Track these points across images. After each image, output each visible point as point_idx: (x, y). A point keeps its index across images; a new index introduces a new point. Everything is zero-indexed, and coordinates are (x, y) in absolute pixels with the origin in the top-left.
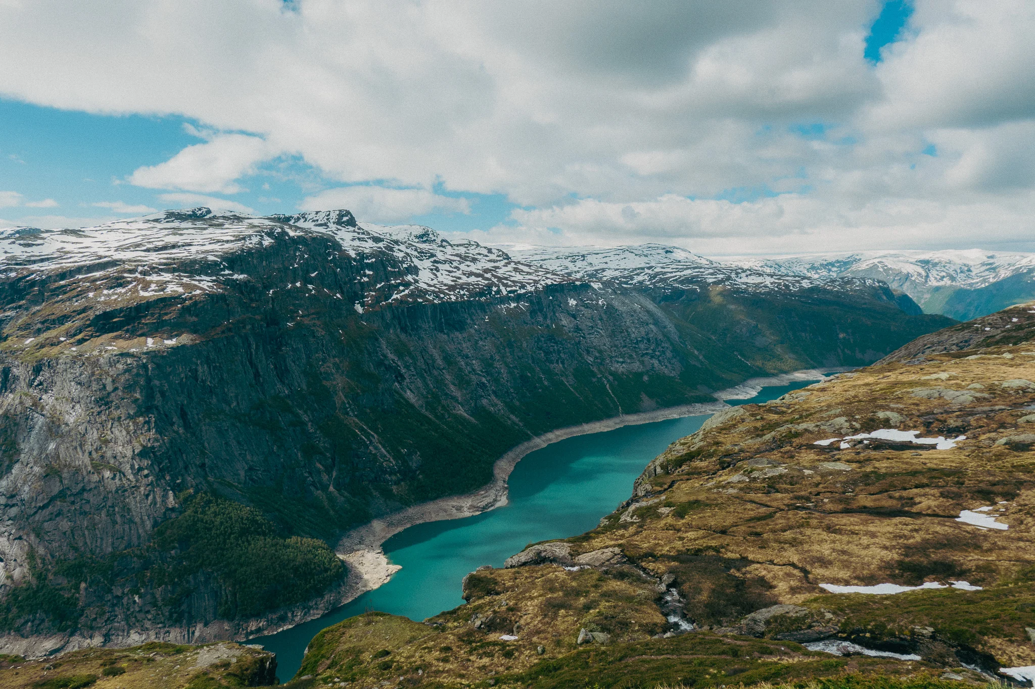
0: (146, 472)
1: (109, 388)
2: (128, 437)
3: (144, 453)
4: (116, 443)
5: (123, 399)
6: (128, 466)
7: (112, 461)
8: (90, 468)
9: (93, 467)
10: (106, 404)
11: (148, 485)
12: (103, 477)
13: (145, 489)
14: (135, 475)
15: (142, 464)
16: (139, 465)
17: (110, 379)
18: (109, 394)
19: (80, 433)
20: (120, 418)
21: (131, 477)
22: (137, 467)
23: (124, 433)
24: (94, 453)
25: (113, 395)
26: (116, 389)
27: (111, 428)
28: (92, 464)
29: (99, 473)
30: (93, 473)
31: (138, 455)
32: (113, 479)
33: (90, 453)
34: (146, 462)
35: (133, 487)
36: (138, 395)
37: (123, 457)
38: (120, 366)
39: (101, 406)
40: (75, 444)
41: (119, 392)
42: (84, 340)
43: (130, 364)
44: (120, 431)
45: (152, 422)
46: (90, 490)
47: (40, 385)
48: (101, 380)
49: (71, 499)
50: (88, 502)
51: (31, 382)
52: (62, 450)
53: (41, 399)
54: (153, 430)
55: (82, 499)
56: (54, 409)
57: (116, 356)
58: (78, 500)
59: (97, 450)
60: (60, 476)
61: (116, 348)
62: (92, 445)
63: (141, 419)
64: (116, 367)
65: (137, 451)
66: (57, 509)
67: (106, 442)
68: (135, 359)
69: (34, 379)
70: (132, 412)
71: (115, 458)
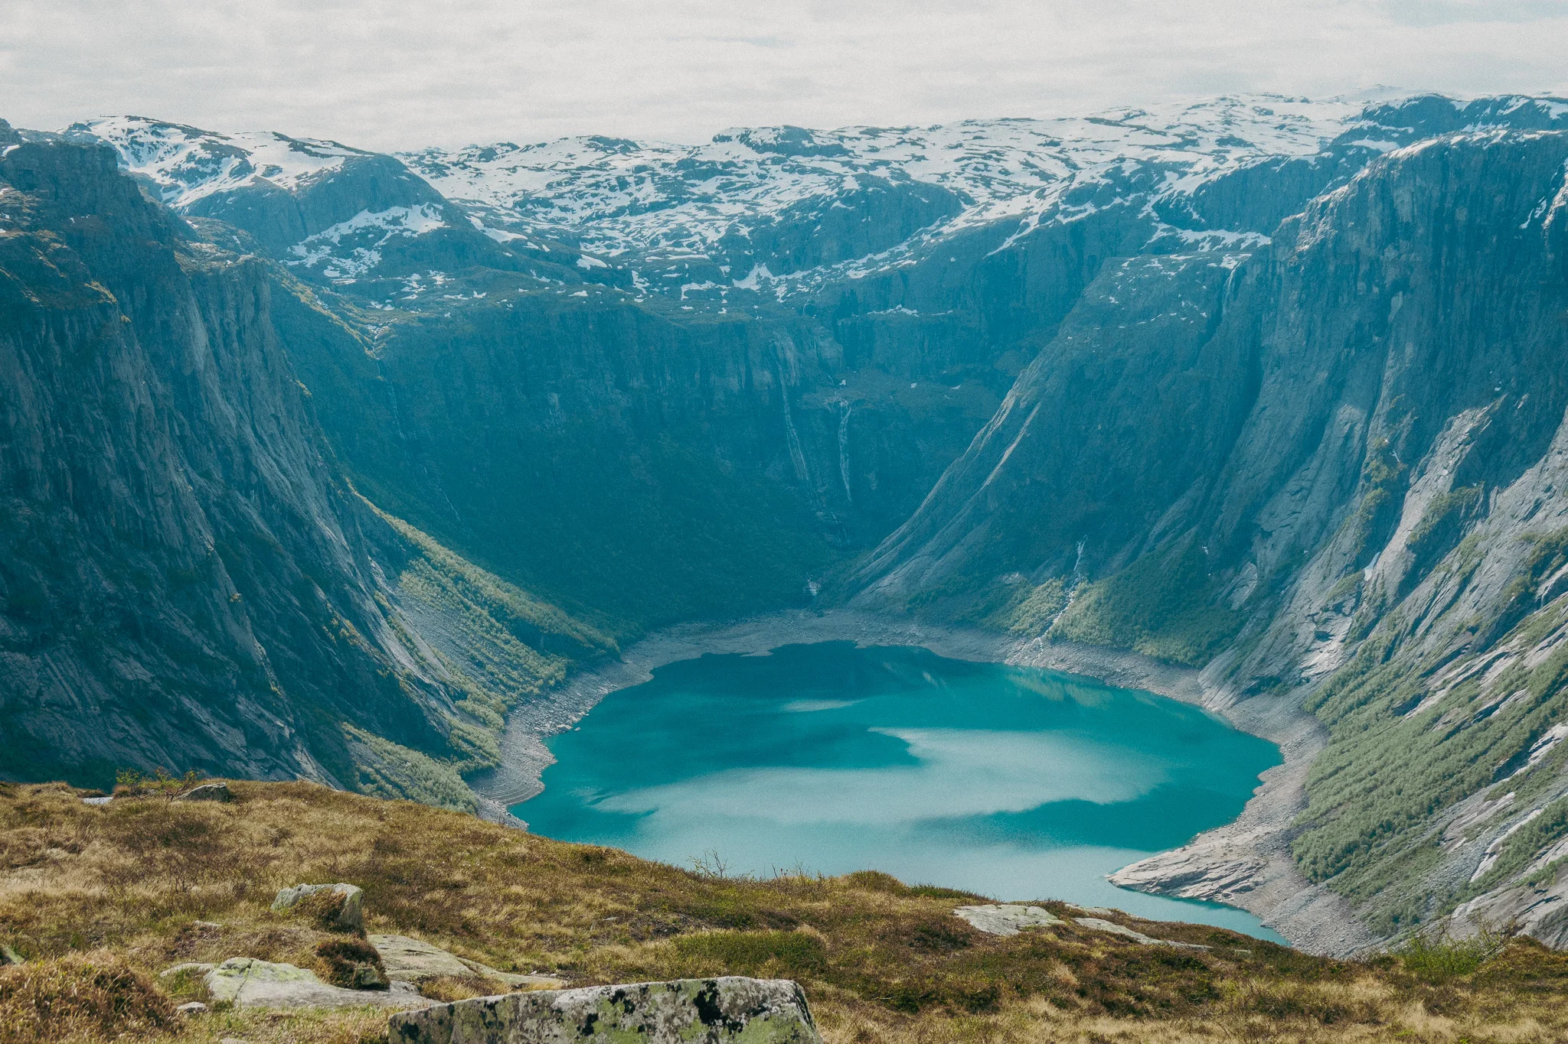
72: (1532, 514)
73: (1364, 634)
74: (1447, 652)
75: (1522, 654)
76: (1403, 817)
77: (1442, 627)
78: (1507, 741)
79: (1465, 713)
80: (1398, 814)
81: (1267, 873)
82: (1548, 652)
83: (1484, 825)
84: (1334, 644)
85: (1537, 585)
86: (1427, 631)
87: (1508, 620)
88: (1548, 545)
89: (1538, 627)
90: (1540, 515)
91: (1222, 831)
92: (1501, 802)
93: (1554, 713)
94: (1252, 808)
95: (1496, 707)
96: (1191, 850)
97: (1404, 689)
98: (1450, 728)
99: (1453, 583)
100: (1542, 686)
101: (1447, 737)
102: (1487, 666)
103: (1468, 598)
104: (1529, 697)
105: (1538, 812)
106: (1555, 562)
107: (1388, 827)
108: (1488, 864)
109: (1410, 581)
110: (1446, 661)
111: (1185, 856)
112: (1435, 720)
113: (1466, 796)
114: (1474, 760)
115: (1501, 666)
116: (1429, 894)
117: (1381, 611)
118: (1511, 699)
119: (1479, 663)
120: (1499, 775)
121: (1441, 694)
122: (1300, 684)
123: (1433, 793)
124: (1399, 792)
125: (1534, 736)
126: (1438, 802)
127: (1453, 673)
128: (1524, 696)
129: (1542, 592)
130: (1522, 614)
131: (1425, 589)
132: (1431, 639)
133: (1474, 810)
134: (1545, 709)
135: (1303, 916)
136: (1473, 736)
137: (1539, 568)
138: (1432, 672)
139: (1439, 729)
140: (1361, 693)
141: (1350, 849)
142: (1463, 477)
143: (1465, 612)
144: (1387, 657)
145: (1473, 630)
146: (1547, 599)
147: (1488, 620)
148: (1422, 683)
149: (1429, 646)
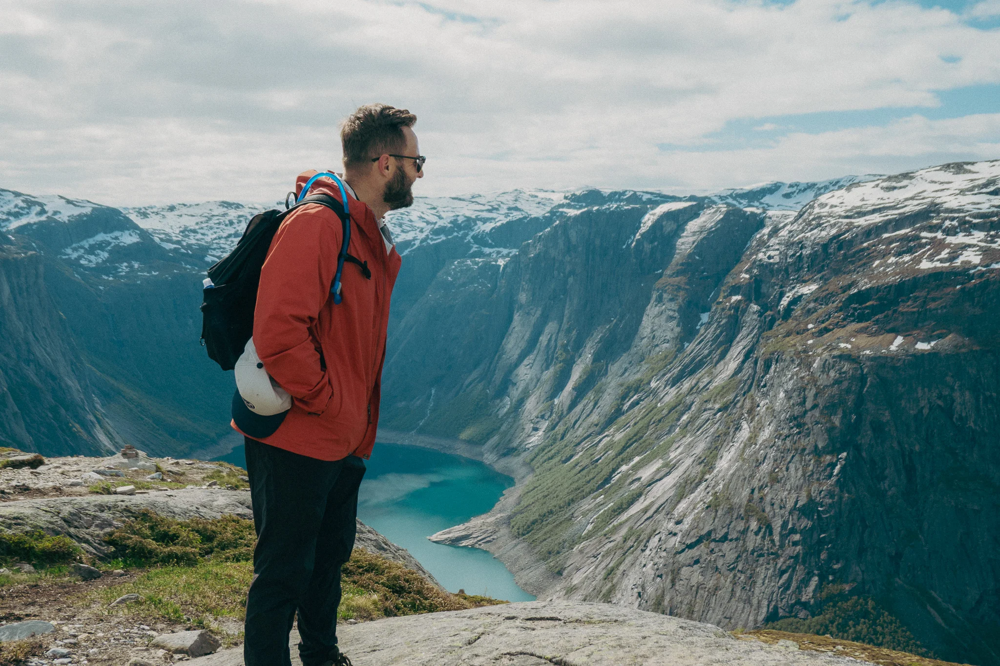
0: (797, 537)
1: (809, 404)
2: (802, 481)
3: (808, 509)
4: (785, 484)
5: (817, 423)
6: (780, 522)
7: (768, 509)
8: (742, 511)
9: (746, 511)
10: (799, 426)
11: (791, 557)
12: (749, 527)
13: (784, 562)
14: (783, 537)
15: (798, 525)
16: (794, 524)
17: (813, 391)
18: (806, 412)
19: (758, 460)
20: (804, 450)
21: (777, 538)
22: (790, 526)
23: (800, 473)
24: (756, 491)
25: (809, 414)
26: (815, 406)
27: (790, 462)
28: (747, 506)
29: (747, 521)
30: (742, 519)
31: (799, 509)
32: (757, 534)
33: (753, 491)
34: (805, 523)
35: (772, 554)
36: (837, 421)
37: (781, 508)
38: (832, 374)
39: (792, 428)
40: (747, 474)
41: (816, 412)
42: (827, 330)
43: (844, 373)
44: (797, 470)
45: (838, 467)
46: (731, 540)
47: (765, 386)
48: (804, 390)
49: (713, 545)
50: (724, 556)
51: (760, 381)
52: (735, 478)
53: (758, 406)
54: (834, 479)
55: (720, 550)
56: (760, 422)
57: (834, 357)
58: (716, 550)
59: (761, 488)
60: (717, 511)
61: (849, 346)
62: (760, 480)
63: (828, 457)
64: (828, 375)
65: (800, 504)
66: (698, 553)
67: (774, 479)
68: (855, 366)
69: (763, 377)
70: (820, 445)
71: (773, 505)
72: (623, 374)
73: (553, 428)
74: (586, 435)
75: (613, 436)
76: (557, 508)
77: (585, 425)
78: (602, 473)
79: (587, 461)
80: (555, 506)
81: (498, 534)
82: (623, 434)
83: (589, 510)
84: (540, 433)
85: (623, 405)
86: (579, 426)
87: (610, 421)
88: (628, 387)
89: (621, 423)
90: (627, 374)
91: (483, 516)
92: (598, 500)
93: (623, 460)
94: (498, 506)
95: (600, 458)
96: (467, 524)
97: (568, 452)
98: (581, 468)
99: (592, 404)
100: (618, 449)
101: (579, 472)
102: (600, 441)
103: (596, 411)
104: (614, 453)
105: (612, 504)
106: (631, 394)
107: (551, 512)
108: (590, 527)
109: (573, 404)
110: (585, 439)
111: (463, 527)
112: (576, 465)
113: (584, 498)
114: (589, 482)
116: (564, 542)
117: (561, 418)
118: (606, 455)
119: (597, 440)
120: (599, 488)
121: (581, 454)
122: (525, 451)
123: (571, 497)
124: (557, 496)
125: (614, 471)
126: (573, 500)
127: (586, 444)
128: (611, 453)
129: (625, 408)
130: (617, 417)
131: (579, 408)
132: (581, 429)
133: (586, 504)
134: (619, 458)
135: (512, 553)
136: (589, 472)
137: (624, 397)
138: (579, 444)
139: (578, 468)
140: (550, 454)
141: (534, 523)
142: (596, 359)
143: (594, 418)
144: (562, 438)
145: (596, 425)
146: (627, 411)
147: (603, 420)
148: (575, 450)
149: (578, 433)
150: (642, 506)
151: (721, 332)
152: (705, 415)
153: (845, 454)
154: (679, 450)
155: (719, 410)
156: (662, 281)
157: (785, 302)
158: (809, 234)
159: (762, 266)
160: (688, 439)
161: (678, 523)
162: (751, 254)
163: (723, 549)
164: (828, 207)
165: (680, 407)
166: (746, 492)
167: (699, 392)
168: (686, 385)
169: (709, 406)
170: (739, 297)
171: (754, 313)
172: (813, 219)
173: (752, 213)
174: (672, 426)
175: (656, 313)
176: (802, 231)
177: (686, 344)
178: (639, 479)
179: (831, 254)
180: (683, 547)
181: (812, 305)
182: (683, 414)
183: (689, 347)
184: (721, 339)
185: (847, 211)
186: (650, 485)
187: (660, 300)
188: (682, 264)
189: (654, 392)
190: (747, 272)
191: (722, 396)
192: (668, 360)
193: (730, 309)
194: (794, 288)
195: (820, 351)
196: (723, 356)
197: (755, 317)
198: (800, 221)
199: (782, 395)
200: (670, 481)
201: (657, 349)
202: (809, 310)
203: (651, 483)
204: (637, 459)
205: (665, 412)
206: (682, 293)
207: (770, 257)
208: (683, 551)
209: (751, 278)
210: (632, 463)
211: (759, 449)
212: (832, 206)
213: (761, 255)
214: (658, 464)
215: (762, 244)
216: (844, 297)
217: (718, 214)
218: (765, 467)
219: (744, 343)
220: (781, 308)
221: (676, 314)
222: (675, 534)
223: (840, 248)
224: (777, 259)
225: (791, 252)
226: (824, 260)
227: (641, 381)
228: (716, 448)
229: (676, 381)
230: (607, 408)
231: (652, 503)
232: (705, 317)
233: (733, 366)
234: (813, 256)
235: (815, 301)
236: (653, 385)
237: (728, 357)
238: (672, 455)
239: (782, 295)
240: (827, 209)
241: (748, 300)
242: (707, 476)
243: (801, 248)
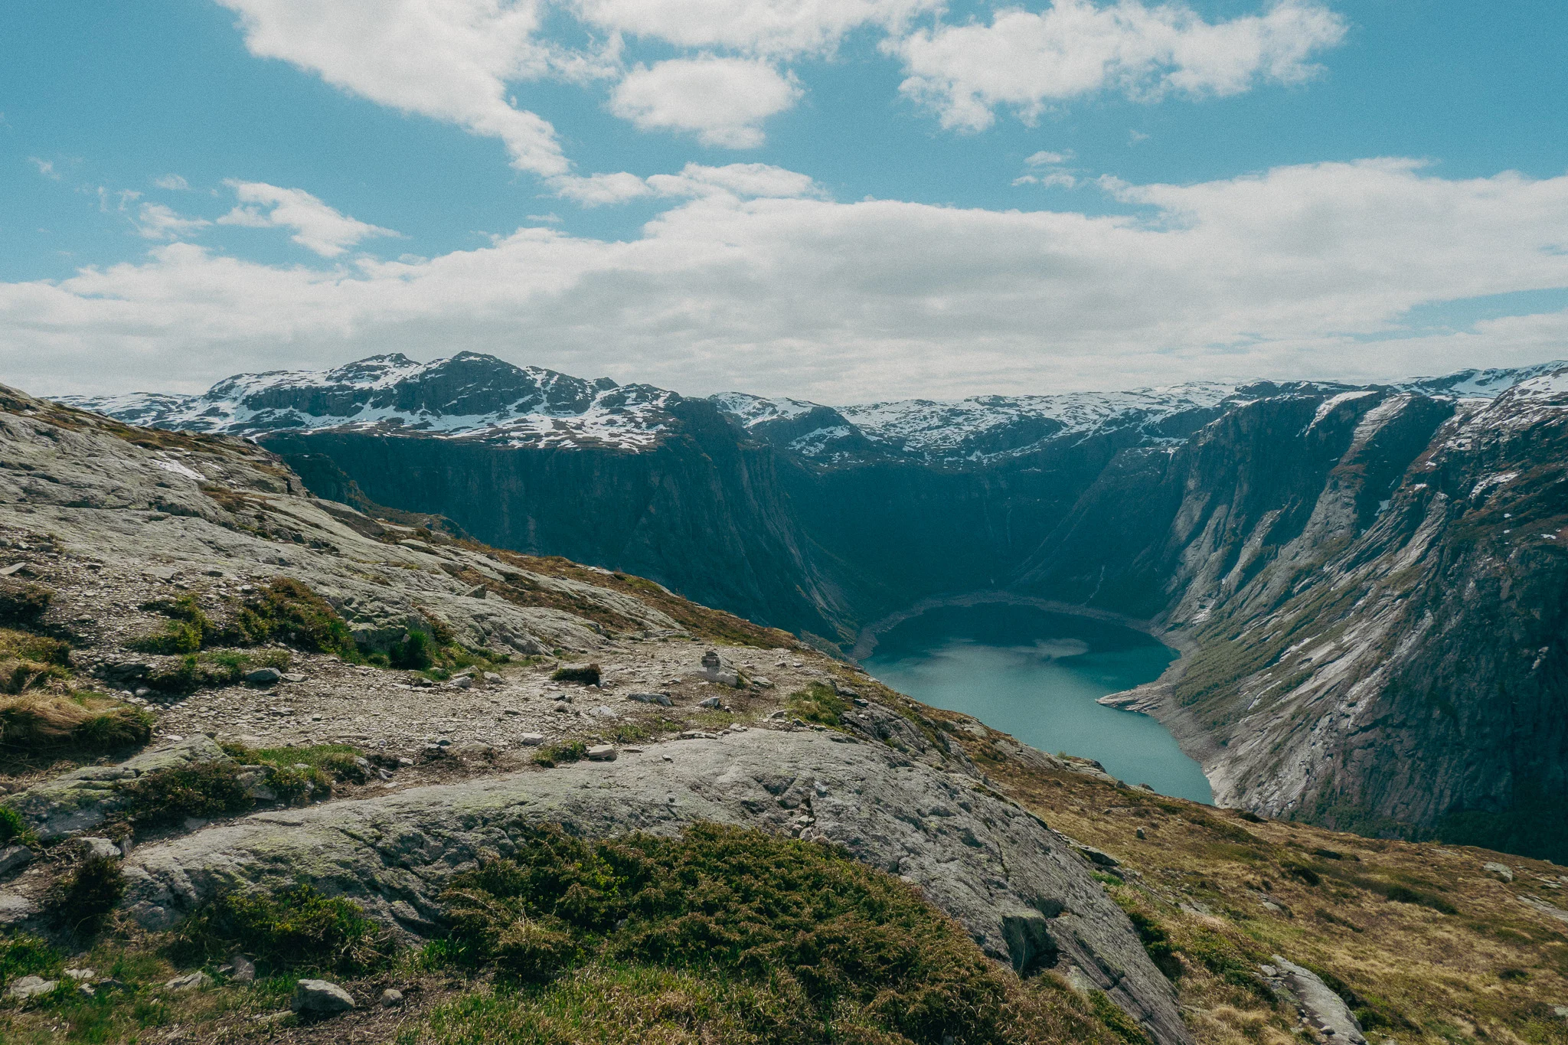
0: (1487, 730)
1: (1504, 595)
2: (1494, 673)
3: (1501, 702)
4: (1474, 674)
5: (1514, 615)
6: (1467, 713)
7: (1453, 698)
8: (1424, 699)
9: (1428, 699)
10: (1491, 617)
11: (1480, 750)
12: (1431, 715)
13: (1471, 754)
14: (1470, 728)
15: (1488, 717)
16: (1483, 717)
17: (1509, 582)
18: (1500, 603)
19: (1442, 649)
20: (1497, 641)
21: (1463, 729)
22: (1479, 717)
23: (1491, 665)
24: (1440, 681)
25: (1504, 606)
26: (1511, 598)
27: (1480, 653)
28: (1429, 694)
29: (1429, 709)
30: (1424, 706)
31: (1490, 702)
32: (1439, 722)
33: (1436, 679)
34: (1497, 716)
35: (1457, 744)
36: (1537, 614)
37: (1468, 699)
38: (1533, 565)
39: (1483, 619)
40: (1430, 663)
41: (1513, 605)
42: (1526, 520)
43: (1547, 564)
44: (1488, 662)
45: (1538, 661)
46: (1410, 727)
47: (1452, 575)
48: (1499, 580)
49: (1389, 730)
50: (1401, 742)
51: (1447, 568)
52: (1416, 664)
53: (1444, 594)
54: (1534, 674)
55: (1398, 736)
56: (1445, 611)
57: (1536, 548)
58: (1394, 735)
59: (1446, 678)
60: (1394, 697)
61: (1554, 537)
62: (1444, 669)
63: (1526, 651)
64: (1527, 566)
65: (1491, 696)
66: (1372, 737)
67: (1460, 668)
68: (1560, 558)
69: (1450, 566)
70: (1517, 637)
71: (1459, 695)
72: (1294, 557)
73: (1220, 607)
74: (1253, 614)
75: (1282, 616)
76: (1223, 681)
77: (1253, 605)
78: (1270, 652)
79: (1255, 639)
80: (1221, 680)
81: (1164, 702)
82: (1293, 615)
83: (1256, 686)
84: (1207, 610)
85: (1294, 587)
86: (1247, 606)
87: (1280, 601)
88: (1299, 570)
89: (1291, 605)
91: (1148, 684)
92: (1265, 677)
93: (1292, 641)
94: (1164, 676)
95: (1268, 637)
96: (1133, 691)
97: (1234, 630)
98: (1249, 646)
99: (1261, 585)
100: (1288, 629)
101: (1246, 649)
102: (1269, 621)
103: (1265, 592)
104: (1282, 634)
105: (1280, 682)
106: (1302, 578)
107: (1216, 685)
108: (1256, 702)
109: (1241, 585)
110: (1252, 618)
111: (1130, 693)
112: (1243, 642)
113: (1251, 674)
114: (1256, 659)
115: (1273, 622)
116: (1230, 714)
117: (1229, 596)
118: (1275, 634)
119: (1265, 620)
120: (1266, 665)
121: (1248, 632)
122: (1191, 626)
123: (1237, 672)
124: (1223, 671)
125: (1283, 650)
126: (1239, 676)
127: (1254, 624)
128: (1280, 633)
129: (1296, 590)
130: (1286, 599)
131: (1248, 588)
132: (1248, 609)
133: (1253, 680)
134: (1288, 639)
135: (1177, 720)
136: (1257, 650)
137: (1294, 580)
138: (1246, 622)
139: (1245, 646)
140: (1216, 631)
141: (1199, 694)
142: (1267, 541)
143: (1263, 598)
144: (1229, 617)
145: (1265, 606)
146: (1298, 593)
147: (1271, 602)
148: (1242, 628)
149: (1246, 612)
150: (1313, 686)
151: (1403, 520)
152: (1383, 601)
153: (1546, 648)
154: (1353, 635)
155: (1399, 597)
156: (1339, 467)
157: (1477, 490)
158: (1507, 422)
159: (1450, 453)
160: (1364, 624)
161: (1351, 705)
162: (1440, 442)
163: (1401, 735)
164: (1530, 394)
165: (1355, 591)
166: (1427, 681)
167: (1377, 578)
168: (1363, 571)
169: (1388, 592)
170: (1424, 485)
171: (1441, 501)
172: (1512, 406)
173: (1441, 401)
174: (1345, 611)
175: (1330, 499)
176: (1499, 419)
177: (1363, 531)
178: (1310, 660)
179: (1533, 441)
180: (1356, 729)
181: (1509, 494)
182: (1358, 599)
183: (1366, 534)
184: (1402, 526)
185: (1553, 397)
186: (1321, 666)
187: (1335, 487)
188: (1359, 453)
189: (1328, 577)
190: (1432, 460)
191: (1403, 584)
192: (1345, 545)
193: (1413, 497)
194: (1488, 476)
195: (1518, 541)
196: (1404, 544)
197: (1442, 505)
198: (1497, 408)
199: (1472, 584)
200: (1342, 663)
201: (1331, 535)
202: (1506, 499)
203: (1322, 664)
204: (1307, 641)
205: (1339, 596)
206: (1359, 480)
207: (1460, 445)
208: (1356, 733)
209: (1437, 466)
210: (1302, 644)
211: (1445, 638)
212: (1535, 393)
213: (1450, 443)
214: (1329, 647)
215: (1452, 431)
216: (1549, 485)
217: (1401, 402)
218: (1451, 657)
219: (1428, 531)
220: (1473, 496)
221: (1353, 502)
222: (1348, 716)
223: (1544, 436)
224: (1469, 447)
225: (1485, 440)
226: (1524, 449)
227: (1313, 565)
228: (1395, 634)
229: (1349, 567)
230: (1277, 590)
231: (1323, 685)
232: (1385, 505)
233: (1415, 554)
234: (1512, 445)
235: (1513, 490)
236: (1326, 569)
237: (1410, 544)
238: (1346, 639)
239: (1473, 483)
240: (1529, 395)
241: (1434, 488)
242: (1385, 662)
243: (1498, 436)
